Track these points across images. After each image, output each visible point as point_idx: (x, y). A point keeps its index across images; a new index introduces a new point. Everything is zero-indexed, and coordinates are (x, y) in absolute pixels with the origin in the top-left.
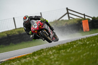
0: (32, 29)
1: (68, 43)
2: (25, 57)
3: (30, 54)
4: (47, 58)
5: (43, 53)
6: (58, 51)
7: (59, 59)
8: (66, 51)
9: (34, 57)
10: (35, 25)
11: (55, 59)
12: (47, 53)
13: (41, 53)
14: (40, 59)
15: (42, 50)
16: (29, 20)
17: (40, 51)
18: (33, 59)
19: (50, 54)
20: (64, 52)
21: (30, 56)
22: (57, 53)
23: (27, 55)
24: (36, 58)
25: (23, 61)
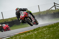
0: (20, 16)
1: (55, 24)
2: (29, 32)
3: (32, 30)
4: (42, 33)
5: (40, 30)
6: (49, 29)
7: (49, 33)
8: (54, 28)
9: (34, 32)
10: (22, 14)
11: (47, 33)
12: (42, 30)
13: (39, 30)
14: (38, 33)
15: (39, 28)
16: (19, 11)
17: (38, 28)
18: (34, 33)
19: (44, 30)
20: (52, 29)
21: (32, 31)
22: (48, 30)
24: (36, 33)
25: (28, 34)
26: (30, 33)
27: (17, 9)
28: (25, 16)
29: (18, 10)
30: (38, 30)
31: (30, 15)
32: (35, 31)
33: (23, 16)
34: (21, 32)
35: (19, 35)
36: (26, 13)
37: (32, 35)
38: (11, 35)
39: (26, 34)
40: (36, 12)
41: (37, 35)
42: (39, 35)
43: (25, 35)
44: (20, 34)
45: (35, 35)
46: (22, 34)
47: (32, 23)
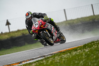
2: (76, 50)
3: (81, 47)
12: (97, 46)
13: (93, 46)
14: (91, 51)
18: (84, 51)
23: (78, 47)
25: (74, 53)
26: (78, 51)
27: (28, 14)
28: (40, 27)
29: (30, 15)
30: (91, 47)
31: (49, 26)
32: (86, 49)
34: (63, 50)
35: (59, 55)
36: (43, 22)
37: (82, 55)
38: (46, 54)
39: (70, 53)
40: (88, 16)
41: (89, 54)
42: (92, 55)
43: (68, 54)
44: (61, 52)
45: (85, 55)
46: (64, 53)
47: (53, 40)
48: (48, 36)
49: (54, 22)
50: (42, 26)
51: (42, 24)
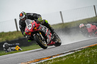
28: (34, 30)
29: (24, 16)
31: (43, 28)
33: (30, 28)
35: (89, 50)
36: (36, 24)
38: (76, 49)
47: (47, 43)
48: (42, 39)
49: (49, 23)
50: (36, 28)
51: (36, 27)
